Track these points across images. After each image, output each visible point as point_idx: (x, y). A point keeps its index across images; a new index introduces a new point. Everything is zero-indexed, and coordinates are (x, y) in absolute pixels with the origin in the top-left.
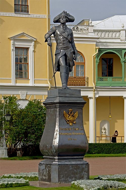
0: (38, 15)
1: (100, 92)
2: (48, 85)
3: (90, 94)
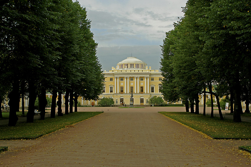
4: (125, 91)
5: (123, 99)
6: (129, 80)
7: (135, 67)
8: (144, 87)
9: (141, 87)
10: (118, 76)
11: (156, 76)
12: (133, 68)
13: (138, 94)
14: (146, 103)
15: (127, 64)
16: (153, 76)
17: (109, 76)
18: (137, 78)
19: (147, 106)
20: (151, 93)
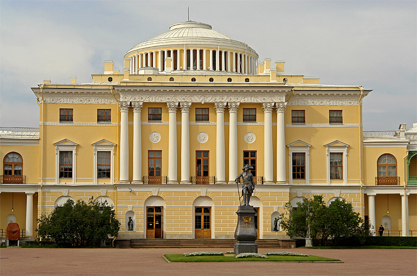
0: (351, 125)
1: (411, 190)
2: (360, 184)
3: (402, 192)
4: (169, 172)
5: (159, 209)
6: (190, 119)
7: (208, 65)
8: (258, 154)
9: (246, 154)
10: (139, 100)
11: (317, 102)
12: (202, 68)
13: (231, 186)
14: (269, 231)
15: (175, 52)
16: (299, 104)
17: (93, 101)
18: (227, 109)
19: (276, 244)
20: (293, 182)
